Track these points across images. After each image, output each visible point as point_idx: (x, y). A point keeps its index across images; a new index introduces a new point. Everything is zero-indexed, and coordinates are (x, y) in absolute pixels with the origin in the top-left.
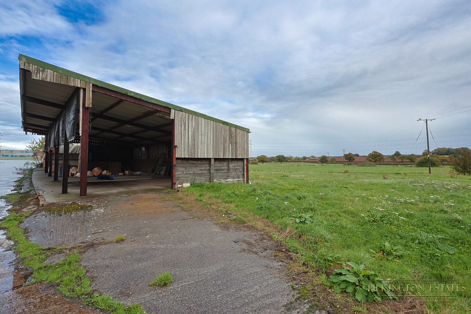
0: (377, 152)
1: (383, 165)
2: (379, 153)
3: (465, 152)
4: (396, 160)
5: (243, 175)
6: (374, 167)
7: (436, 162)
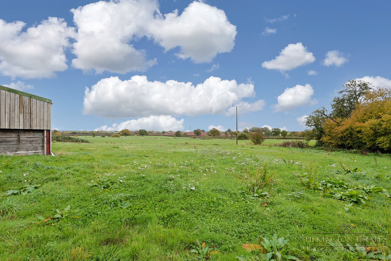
0: (215, 129)
1: (218, 138)
2: (217, 130)
3: (266, 130)
4: (228, 135)
5: (43, 147)
6: (211, 140)
7: (248, 137)
